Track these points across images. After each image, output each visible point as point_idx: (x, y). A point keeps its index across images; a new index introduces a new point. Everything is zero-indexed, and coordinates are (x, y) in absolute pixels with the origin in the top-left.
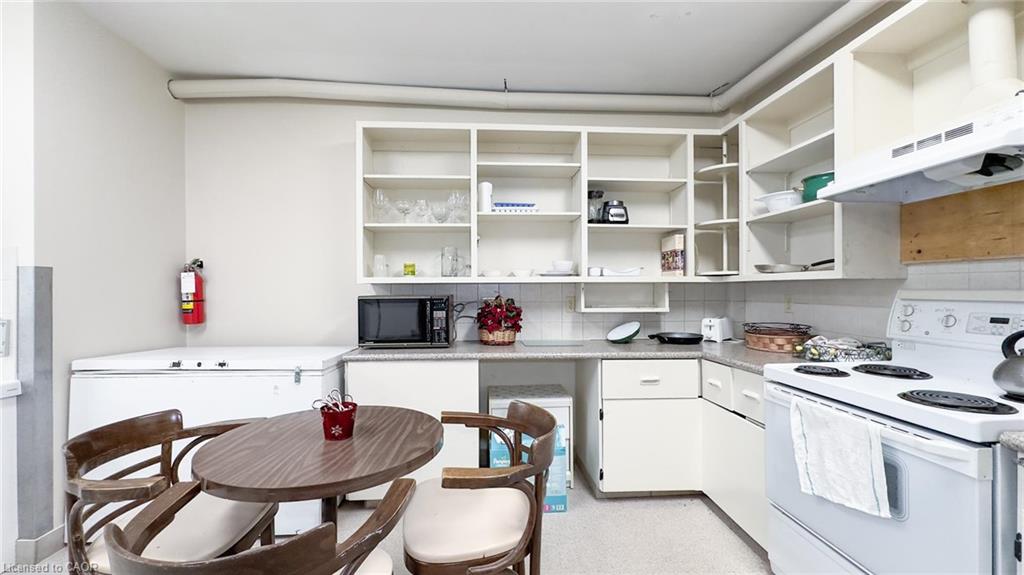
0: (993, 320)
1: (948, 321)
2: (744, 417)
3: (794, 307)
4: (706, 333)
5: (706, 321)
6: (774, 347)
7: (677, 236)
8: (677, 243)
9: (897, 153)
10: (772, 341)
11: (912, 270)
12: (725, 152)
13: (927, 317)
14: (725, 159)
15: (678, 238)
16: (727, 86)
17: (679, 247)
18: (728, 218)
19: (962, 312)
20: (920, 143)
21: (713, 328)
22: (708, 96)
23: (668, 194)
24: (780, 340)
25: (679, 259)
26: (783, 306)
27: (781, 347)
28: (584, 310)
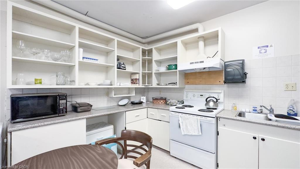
0: (201, 95)
1: (194, 96)
2: (161, 121)
3: (162, 93)
4: (142, 100)
5: (142, 97)
6: (160, 103)
7: (137, 74)
8: (137, 76)
9: (191, 63)
10: (160, 101)
11: (186, 86)
12: (147, 54)
13: (190, 95)
14: (147, 56)
15: (138, 75)
16: (147, 37)
17: (138, 78)
18: (148, 71)
19: (196, 94)
20: (195, 62)
21: (144, 99)
22: (142, 38)
23: (133, 62)
24: (162, 101)
25: (138, 81)
26: (159, 93)
27: (162, 103)
28: (114, 96)
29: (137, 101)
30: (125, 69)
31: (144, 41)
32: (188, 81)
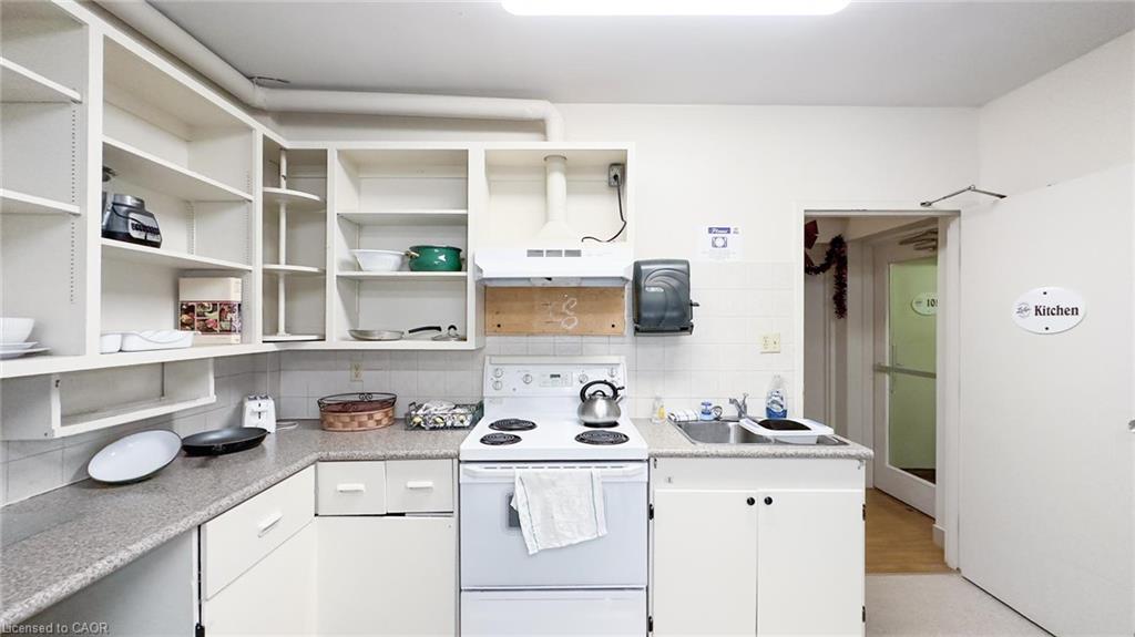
0: (552, 376)
1: (527, 379)
2: (403, 514)
3: (364, 374)
4: (250, 421)
5: (251, 406)
6: (371, 424)
7: (233, 280)
8: (231, 291)
9: (532, 253)
10: (371, 417)
11: (488, 339)
12: (284, 172)
13: (512, 376)
14: (283, 182)
15: (234, 282)
16: (284, 84)
17: (235, 297)
18: (287, 264)
19: (535, 372)
20: (548, 251)
21: (260, 414)
22: (250, 78)
24: (378, 415)
25: (233, 316)
26: (347, 374)
27: (379, 422)
28: (60, 431)
29: (215, 429)
30: (157, 245)
31: (260, 96)
32: (501, 319)
